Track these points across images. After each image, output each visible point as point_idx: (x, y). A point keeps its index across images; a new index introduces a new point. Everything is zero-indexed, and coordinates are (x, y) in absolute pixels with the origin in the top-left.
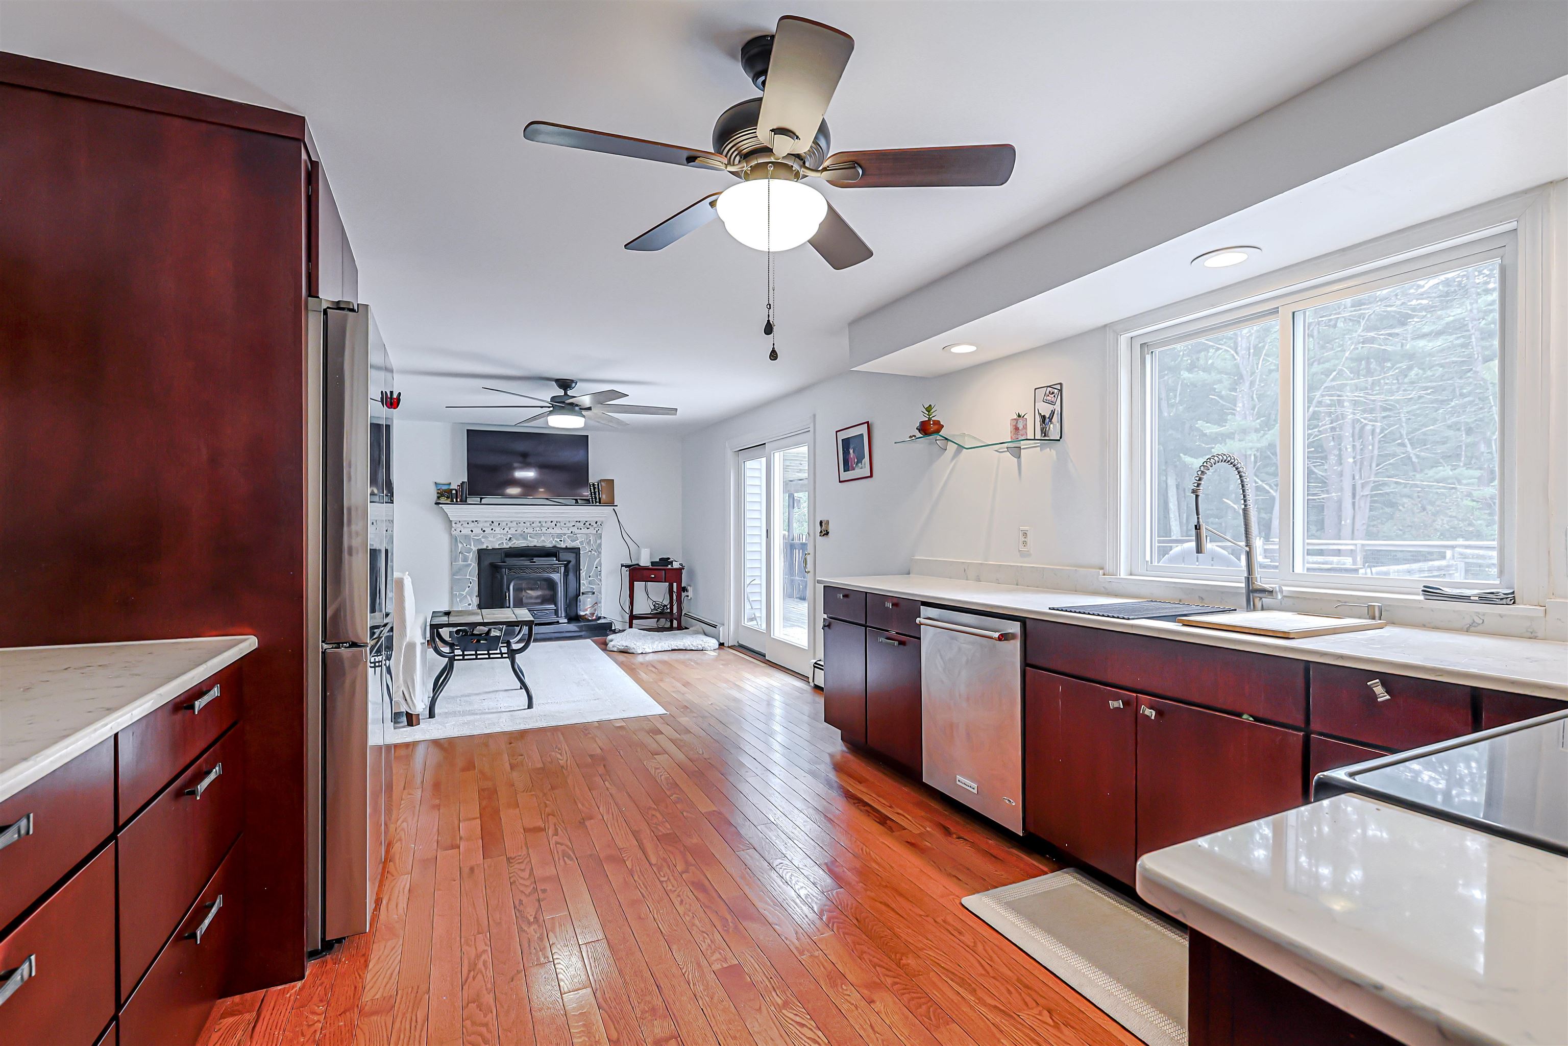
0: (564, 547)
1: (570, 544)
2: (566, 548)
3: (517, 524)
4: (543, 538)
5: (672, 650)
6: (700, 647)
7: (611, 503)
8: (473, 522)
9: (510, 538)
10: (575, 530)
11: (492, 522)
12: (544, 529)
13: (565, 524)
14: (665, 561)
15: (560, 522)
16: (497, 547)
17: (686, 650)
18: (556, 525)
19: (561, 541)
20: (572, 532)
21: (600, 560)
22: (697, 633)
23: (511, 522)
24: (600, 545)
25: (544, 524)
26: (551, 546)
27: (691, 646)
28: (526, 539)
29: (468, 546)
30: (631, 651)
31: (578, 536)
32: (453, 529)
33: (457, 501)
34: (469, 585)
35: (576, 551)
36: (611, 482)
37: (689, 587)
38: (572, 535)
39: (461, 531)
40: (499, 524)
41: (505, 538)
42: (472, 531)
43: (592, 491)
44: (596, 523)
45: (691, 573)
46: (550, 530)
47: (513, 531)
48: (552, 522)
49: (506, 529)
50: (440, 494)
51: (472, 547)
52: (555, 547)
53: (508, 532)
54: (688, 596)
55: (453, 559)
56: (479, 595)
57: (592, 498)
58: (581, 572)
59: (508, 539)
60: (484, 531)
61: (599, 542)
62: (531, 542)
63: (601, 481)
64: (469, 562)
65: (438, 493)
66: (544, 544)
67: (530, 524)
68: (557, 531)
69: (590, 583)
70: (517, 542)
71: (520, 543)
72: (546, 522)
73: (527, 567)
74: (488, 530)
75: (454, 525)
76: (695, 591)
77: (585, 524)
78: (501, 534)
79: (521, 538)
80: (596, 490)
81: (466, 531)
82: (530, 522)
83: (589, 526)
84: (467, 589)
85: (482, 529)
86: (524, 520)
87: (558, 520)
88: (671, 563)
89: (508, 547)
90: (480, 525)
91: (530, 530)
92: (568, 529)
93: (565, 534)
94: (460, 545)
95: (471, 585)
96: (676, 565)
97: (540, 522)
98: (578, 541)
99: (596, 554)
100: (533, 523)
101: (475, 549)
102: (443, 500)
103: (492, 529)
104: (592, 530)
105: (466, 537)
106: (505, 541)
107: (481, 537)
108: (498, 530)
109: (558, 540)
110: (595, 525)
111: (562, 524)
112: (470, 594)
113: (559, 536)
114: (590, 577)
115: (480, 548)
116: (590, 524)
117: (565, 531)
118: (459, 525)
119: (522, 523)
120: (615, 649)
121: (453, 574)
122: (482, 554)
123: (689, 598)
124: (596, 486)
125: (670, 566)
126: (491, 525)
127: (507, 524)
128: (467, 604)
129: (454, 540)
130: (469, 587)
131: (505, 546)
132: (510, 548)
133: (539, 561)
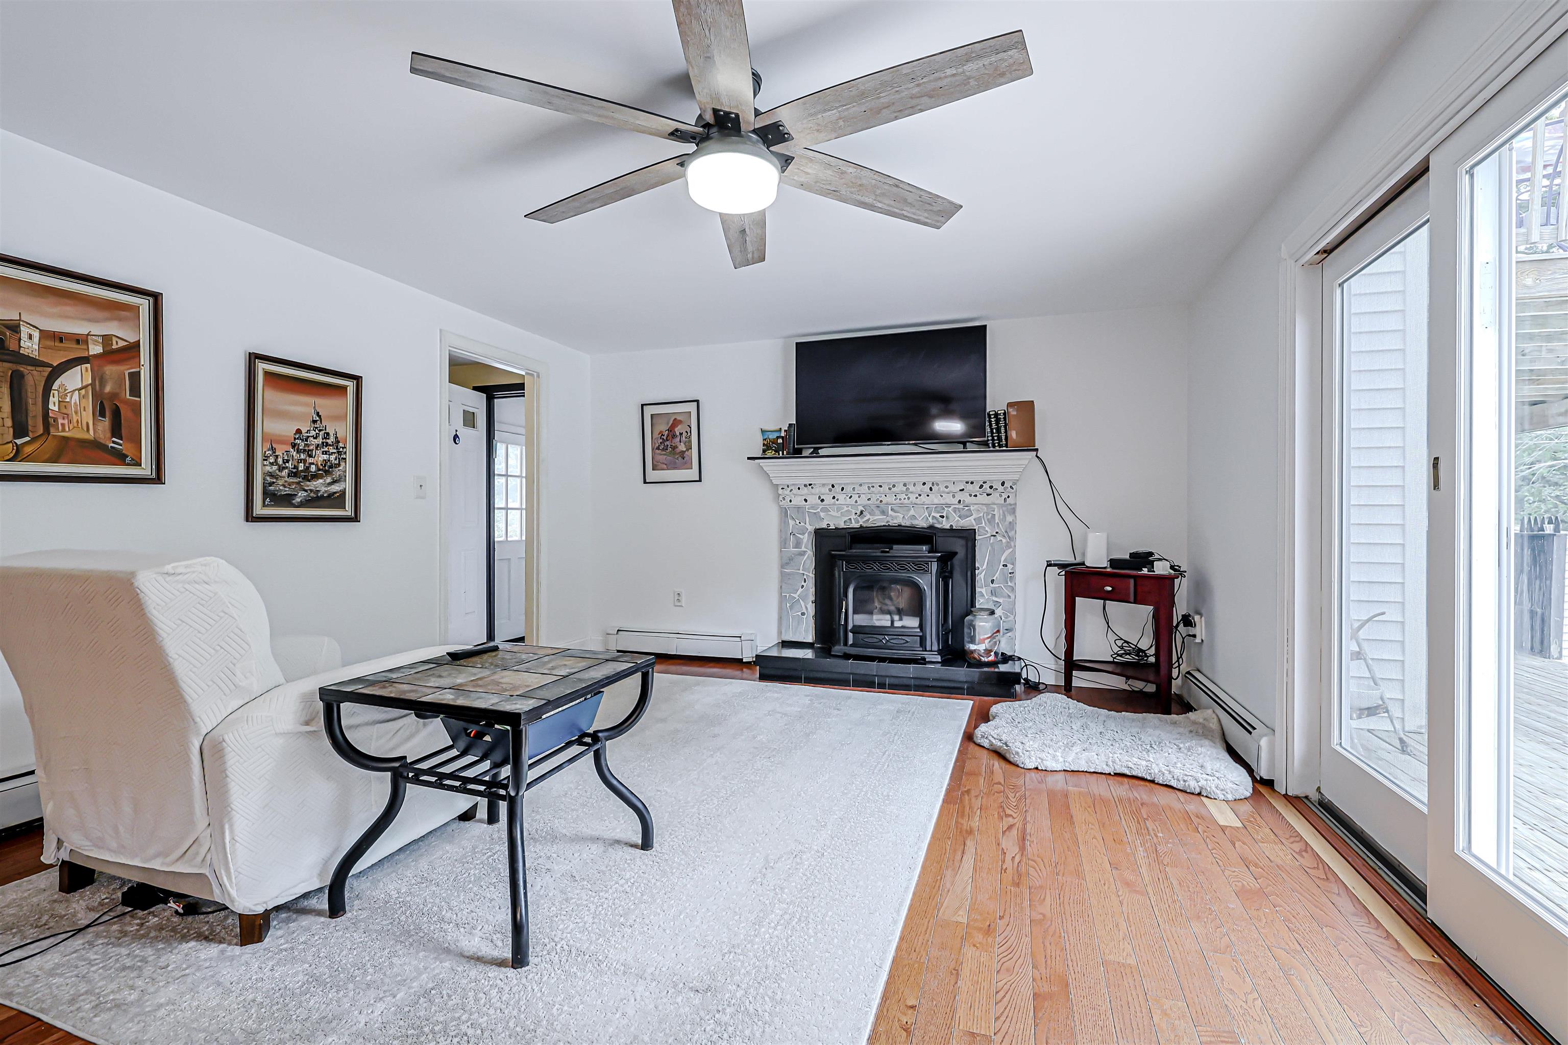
0: (948, 527)
1: (956, 522)
2: (951, 530)
3: (869, 488)
4: (912, 512)
5: (1116, 774)
6: (1193, 785)
7: (1028, 445)
8: (805, 486)
9: (862, 512)
10: (964, 497)
11: (833, 486)
12: (913, 497)
13: (947, 487)
14: (1143, 559)
15: (938, 485)
16: (842, 526)
17: (1153, 782)
18: (931, 489)
19: (942, 517)
20: (960, 501)
21: (1014, 552)
22: (1201, 732)
23: (861, 485)
24: (1012, 525)
25: (912, 488)
26: (925, 525)
27: (1169, 777)
28: (883, 513)
29: (802, 524)
30: (1011, 758)
31: (972, 508)
32: (781, 498)
33: (783, 454)
34: (803, 583)
35: (968, 536)
36: (1027, 408)
37: (1197, 618)
38: (961, 506)
39: (791, 501)
40: (843, 489)
41: (854, 511)
42: (806, 500)
43: (994, 426)
44: (1003, 484)
45: (1201, 589)
46: (923, 498)
47: (863, 500)
48: (924, 484)
49: (855, 497)
50: (767, 447)
51: (808, 526)
52: (931, 527)
53: (856, 502)
54: (1194, 636)
55: (783, 543)
56: (815, 602)
57: (993, 440)
58: (977, 572)
59: (859, 513)
60: (822, 500)
61: (1010, 518)
62: (893, 518)
63: (1010, 405)
64: (803, 549)
65: (764, 445)
66: (915, 522)
67: (890, 489)
68: (935, 499)
69: (993, 593)
70: (872, 518)
71: (876, 520)
72: (914, 485)
73: (875, 559)
74: (828, 500)
75: (780, 491)
76: (1210, 626)
77: (981, 487)
78: (848, 506)
79: (877, 512)
80: (1002, 424)
81: (798, 501)
82: (889, 484)
83: (989, 491)
84: (801, 590)
85: (819, 497)
86: (880, 481)
87: (936, 479)
88: (1152, 563)
89: (857, 526)
90: (817, 490)
91: (890, 499)
92: (954, 496)
93: (949, 506)
94: (791, 522)
95: (805, 584)
96: (1161, 569)
97: (905, 485)
98: (972, 518)
99: (1004, 541)
100: (894, 486)
101: (811, 529)
102: (770, 453)
103: (834, 498)
104: (996, 498)
105: (798, 508)
106: (853, 517)
107: (819, 510)
108: (842, 497)
109: (938, 515)
110: (1001, 488)
111: (942, 488)
112: (804, 597)
113: (940, 507)
114: (992, 581)
115: (818, 527)
116: (991, 487)
117: (948, 499)
118: (787, 492)
119: (877, 486)
120: (986, 743)
121: (782, 567)
122: (821, 535)
123: (1198, 640)
124: (1002, 417)
125: (1145, 571)
126: (830, 490)
127: (854, 489)
128: (800, 614)
129: (784, 513)
130: (803, 586)
131: (855, 525)
132: (861, 526)
133: (900, 550)
